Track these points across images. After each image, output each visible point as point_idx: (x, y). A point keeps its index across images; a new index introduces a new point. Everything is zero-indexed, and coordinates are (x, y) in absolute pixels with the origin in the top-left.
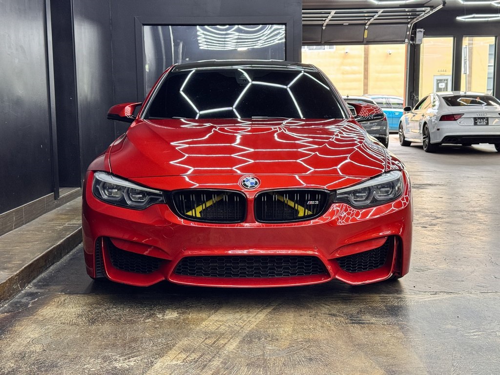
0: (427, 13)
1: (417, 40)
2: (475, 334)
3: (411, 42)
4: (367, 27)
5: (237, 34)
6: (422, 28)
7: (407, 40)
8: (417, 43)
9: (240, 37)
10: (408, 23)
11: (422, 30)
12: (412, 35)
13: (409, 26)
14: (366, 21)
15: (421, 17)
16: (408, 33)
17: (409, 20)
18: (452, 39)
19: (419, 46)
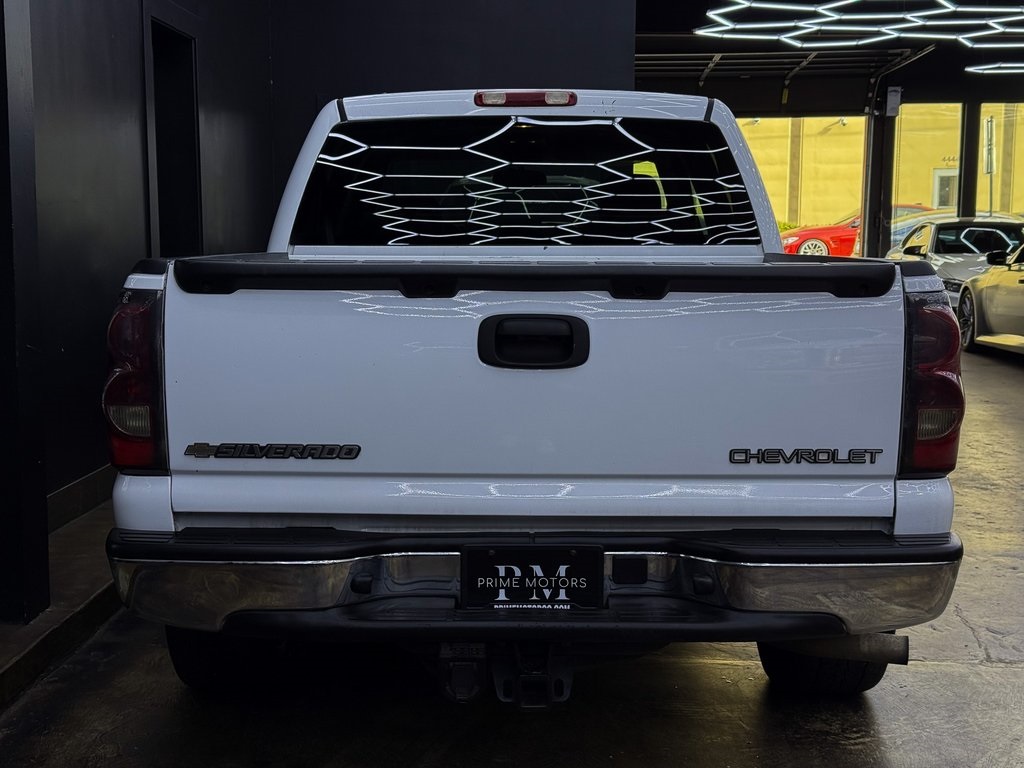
0: (906, 59)
1: (888, 108)
2: (857, 741)
3: (877, 113)
4: (787, 82)
6: (897, 86)
7: (867, 109)
8: (888, 114)
10: (871, 75)
11: (899, 89)
12: (879, 100)
13: (872, 81)
14: (786, 72)
15: (895, 65)
16: (870, 95)
17: (872, 70)
18: (959, 106)
19: (892, 119)
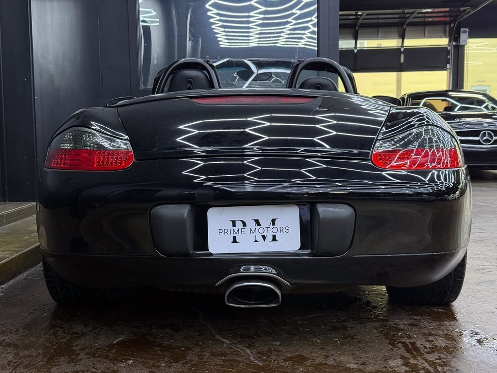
1: (461, 40)
3: (454, 43)
5: (260, 28)
6: (466, 28)
8: (461, 44)
9: (262, 31)
10: (451, 22)
11: (467, 29)
12: (456, 36)
13: (452, 25)
19: (463, 46)
